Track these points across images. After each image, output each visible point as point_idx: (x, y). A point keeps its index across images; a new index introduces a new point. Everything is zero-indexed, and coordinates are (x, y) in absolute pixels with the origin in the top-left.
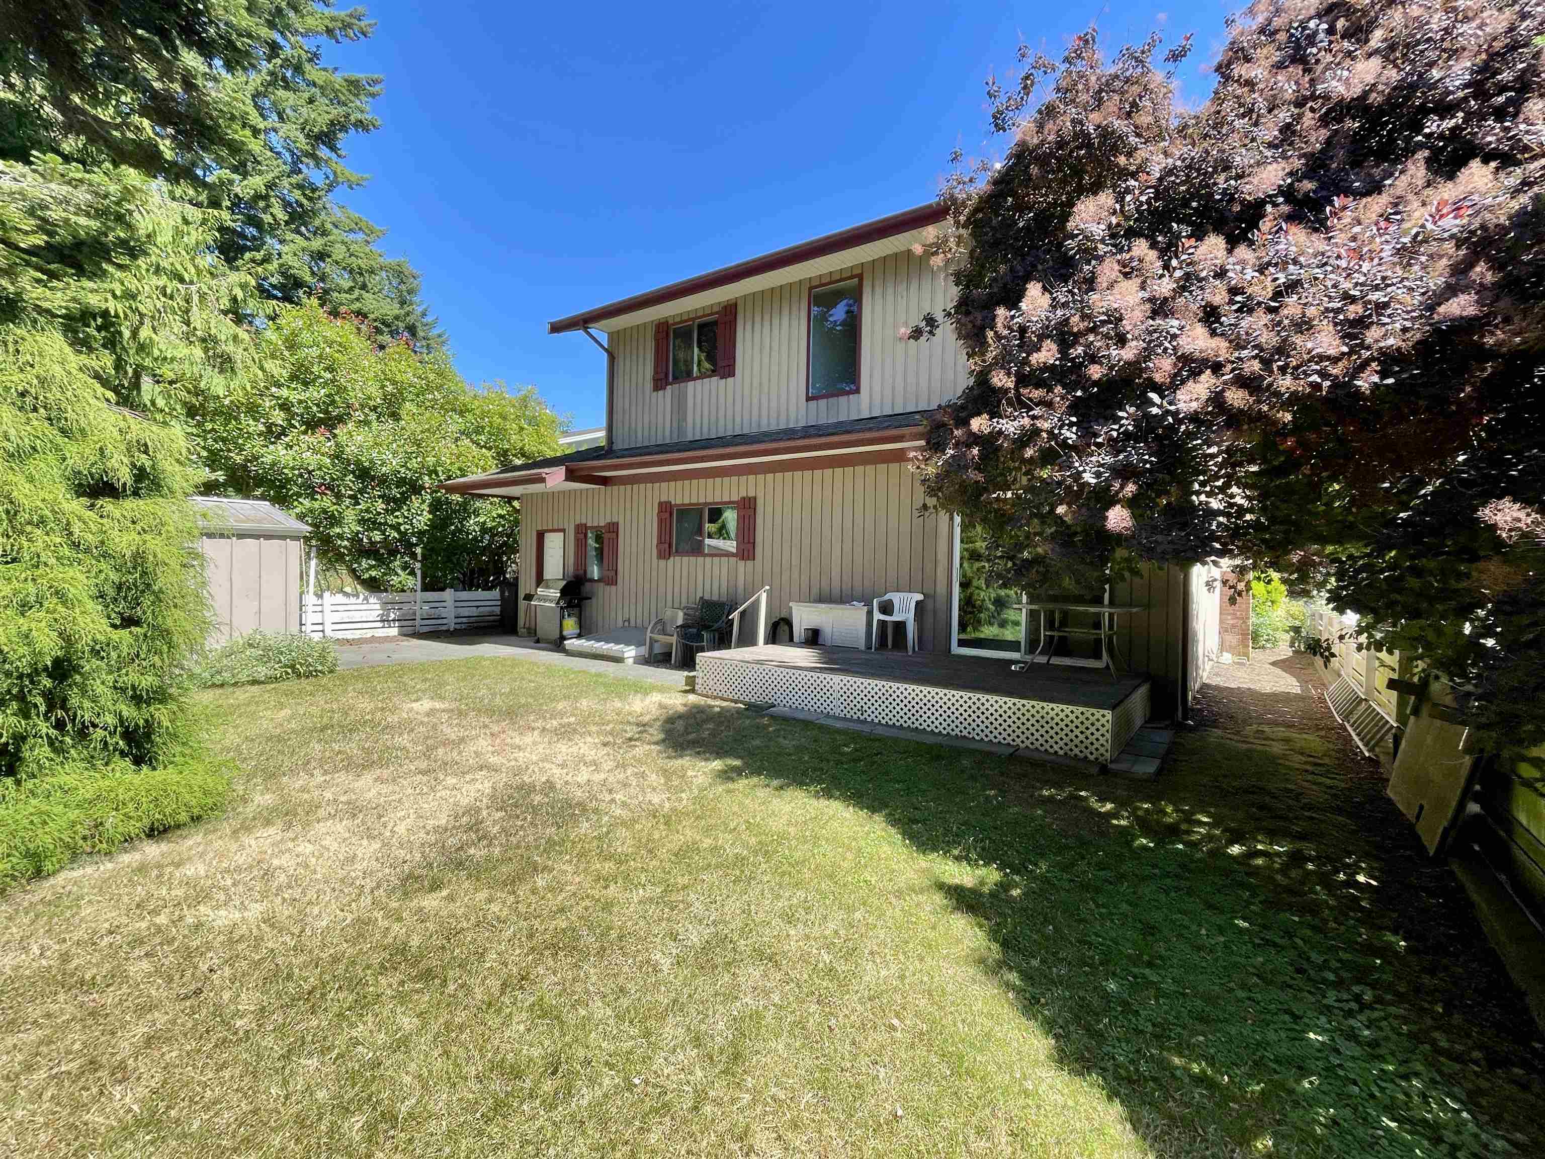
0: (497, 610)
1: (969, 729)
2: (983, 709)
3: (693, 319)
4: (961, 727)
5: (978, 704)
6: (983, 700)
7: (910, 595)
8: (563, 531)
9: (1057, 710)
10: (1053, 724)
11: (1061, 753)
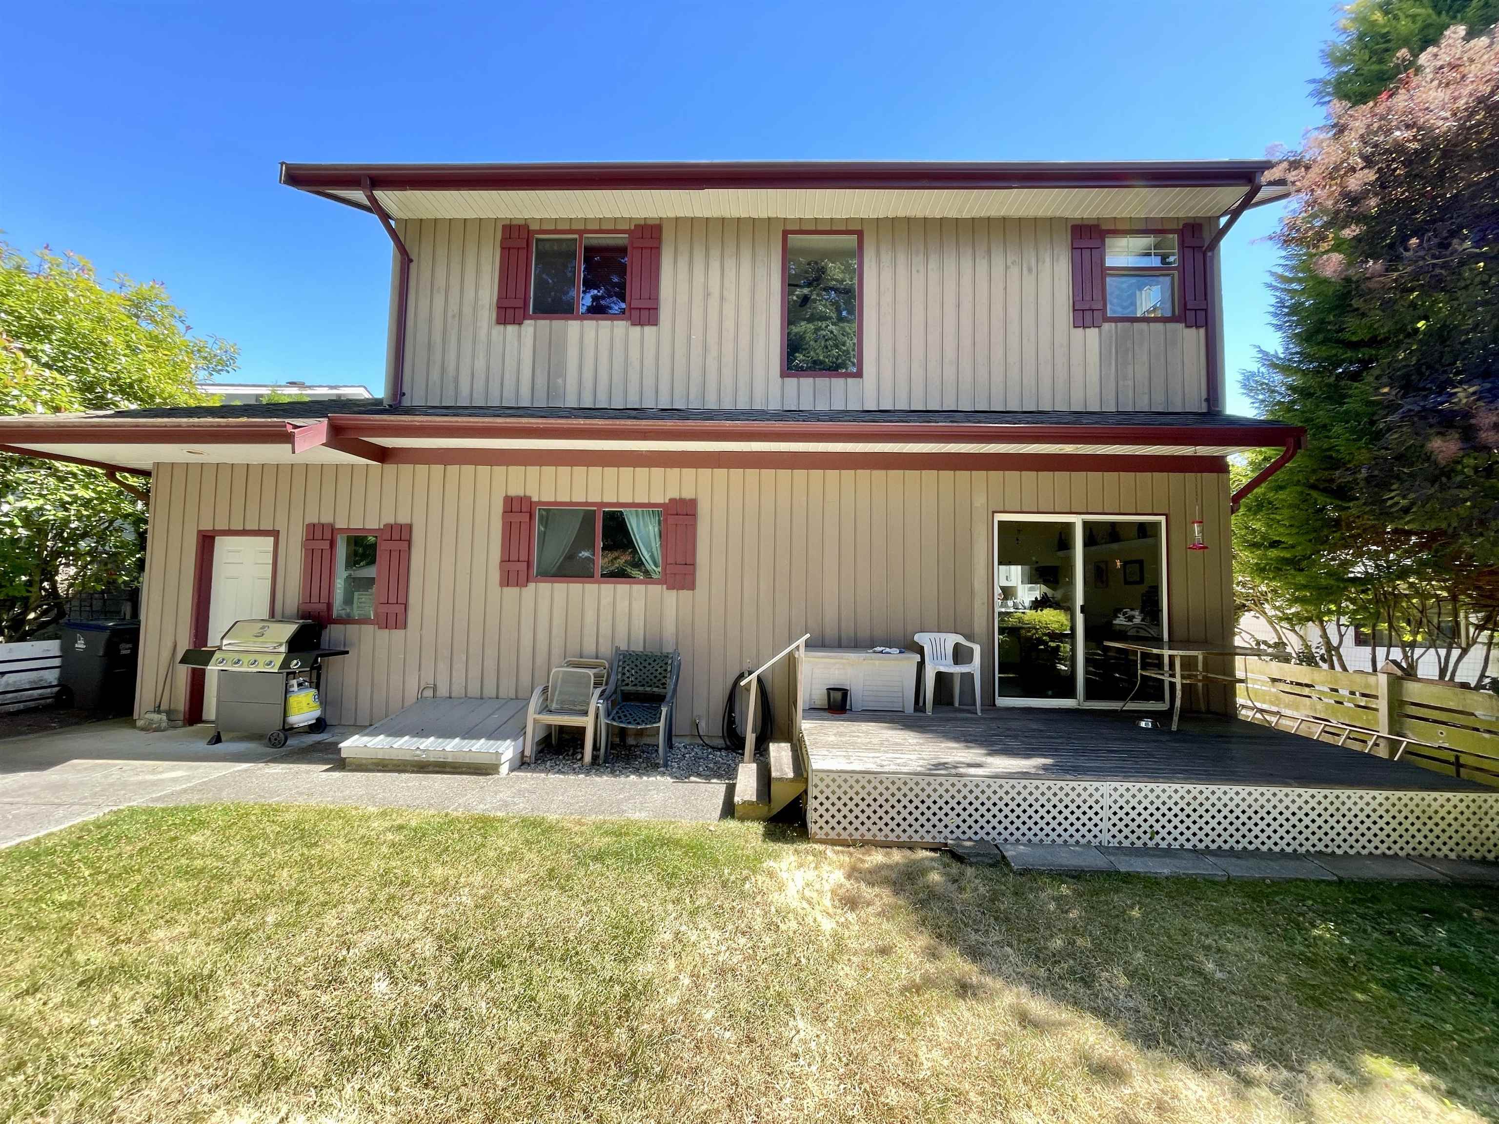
0: (52, 677)
1: (1326, 840)
2: (1343, 809)
3: (581, 232)
4: (1314, 839)
5: (1337, 804)
6: (1343, 798)
7: (943, 636)
8: (275, 534)
9: (1441, 800)
10: (1437, 819)
11: (1453, 856)
